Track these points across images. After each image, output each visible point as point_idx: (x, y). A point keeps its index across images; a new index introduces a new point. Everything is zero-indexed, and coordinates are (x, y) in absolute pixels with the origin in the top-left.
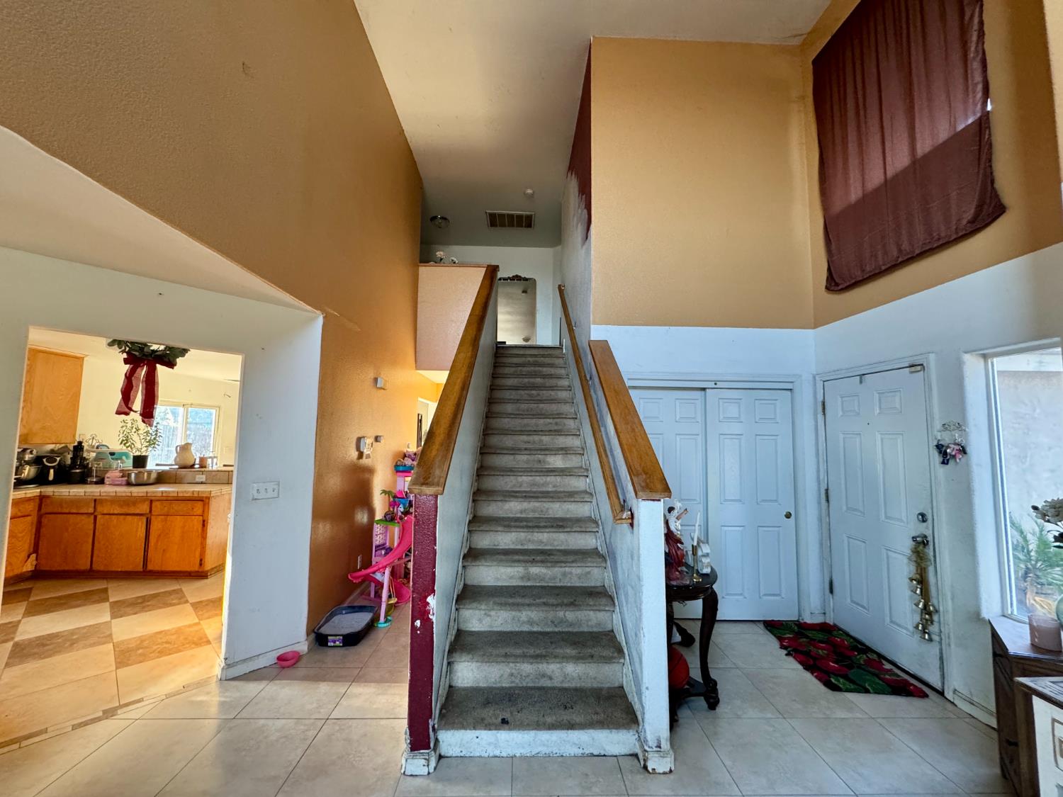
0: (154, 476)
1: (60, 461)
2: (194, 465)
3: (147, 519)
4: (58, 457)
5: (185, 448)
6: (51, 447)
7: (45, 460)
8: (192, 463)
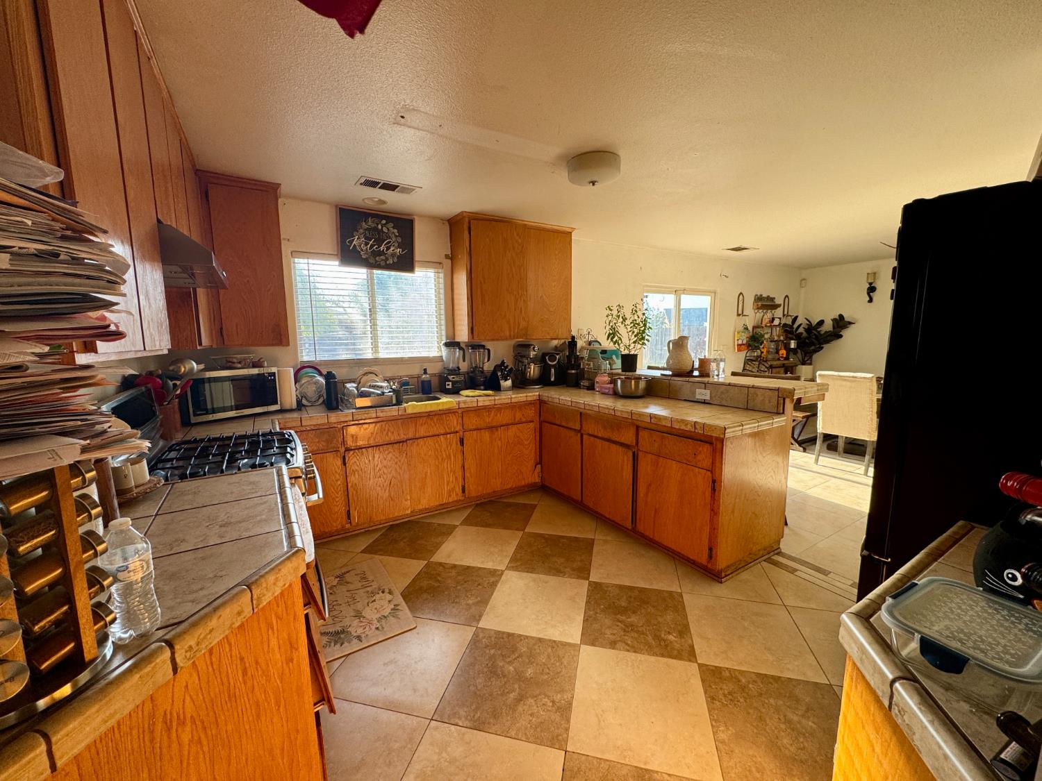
0: (642, 385)
1: (559, 359)
2: (692, 371)
3: (634, 453)
4: (558, 354)
5: (679, 345)
6: (555, 343)
7: (547, 358)
8: (689, 368)
